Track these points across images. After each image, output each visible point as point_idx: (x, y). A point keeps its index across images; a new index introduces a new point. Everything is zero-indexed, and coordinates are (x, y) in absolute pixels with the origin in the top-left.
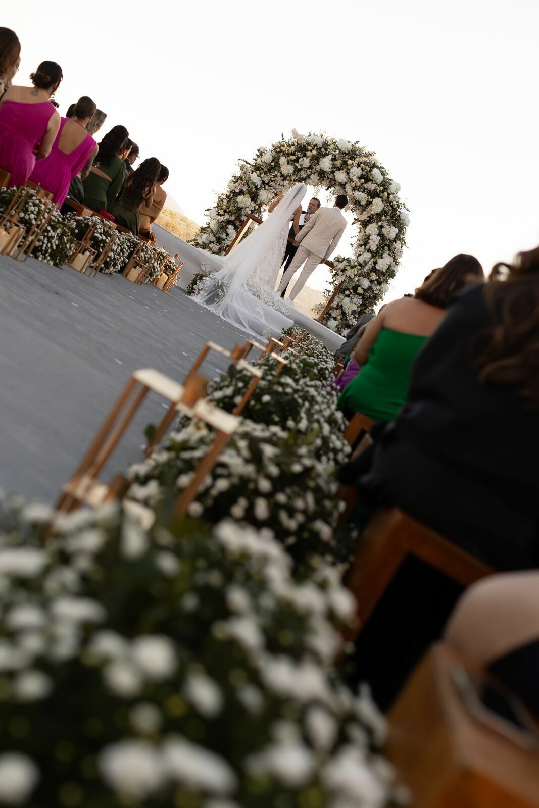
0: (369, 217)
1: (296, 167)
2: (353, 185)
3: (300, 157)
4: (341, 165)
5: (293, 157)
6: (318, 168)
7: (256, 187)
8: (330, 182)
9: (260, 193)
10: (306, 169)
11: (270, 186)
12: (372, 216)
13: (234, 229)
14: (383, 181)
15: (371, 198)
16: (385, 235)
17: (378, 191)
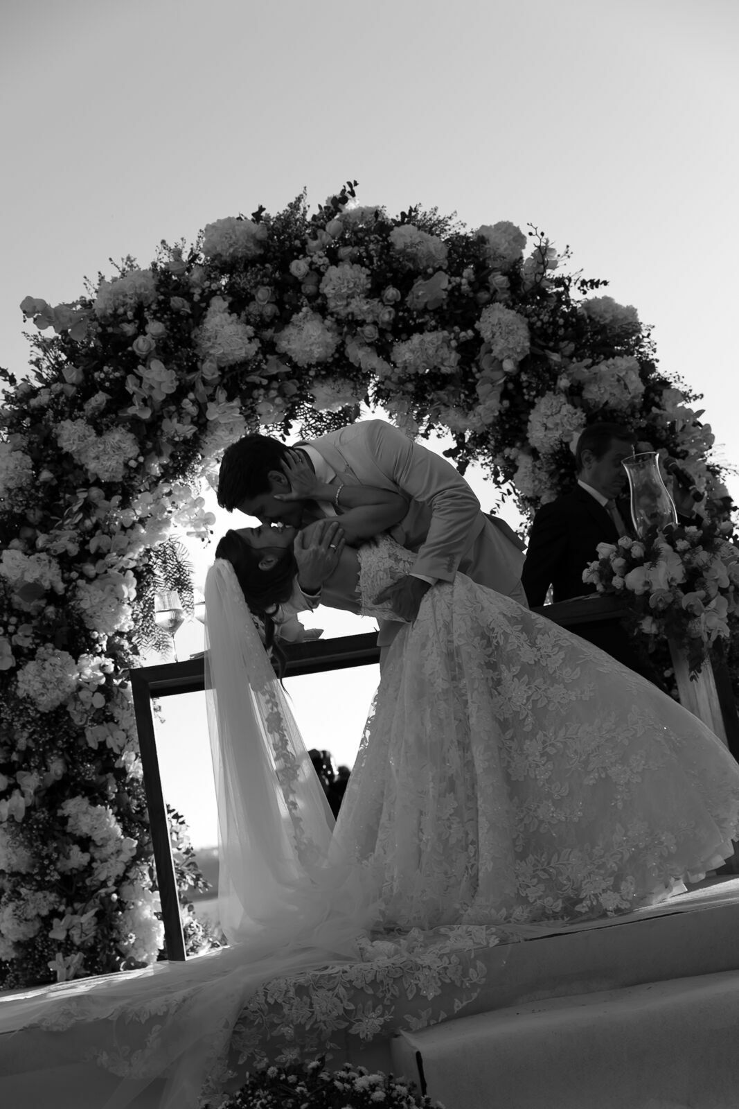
0: (505, 395)
1: (135, 425)
2: (370, 332)
3: (124, 379)
4: (279, 303)
5: (100, 399)
6: (209, 370)
7: (51, 596)
8: (282, 393)
9: (85, 605)
10: (173, 408)
11: (100, 555)
12: (511, 386)
13: (94, 803)
14: (449, 252)
15: (463, 329)
16: (612, 402)
17: (465, 288)
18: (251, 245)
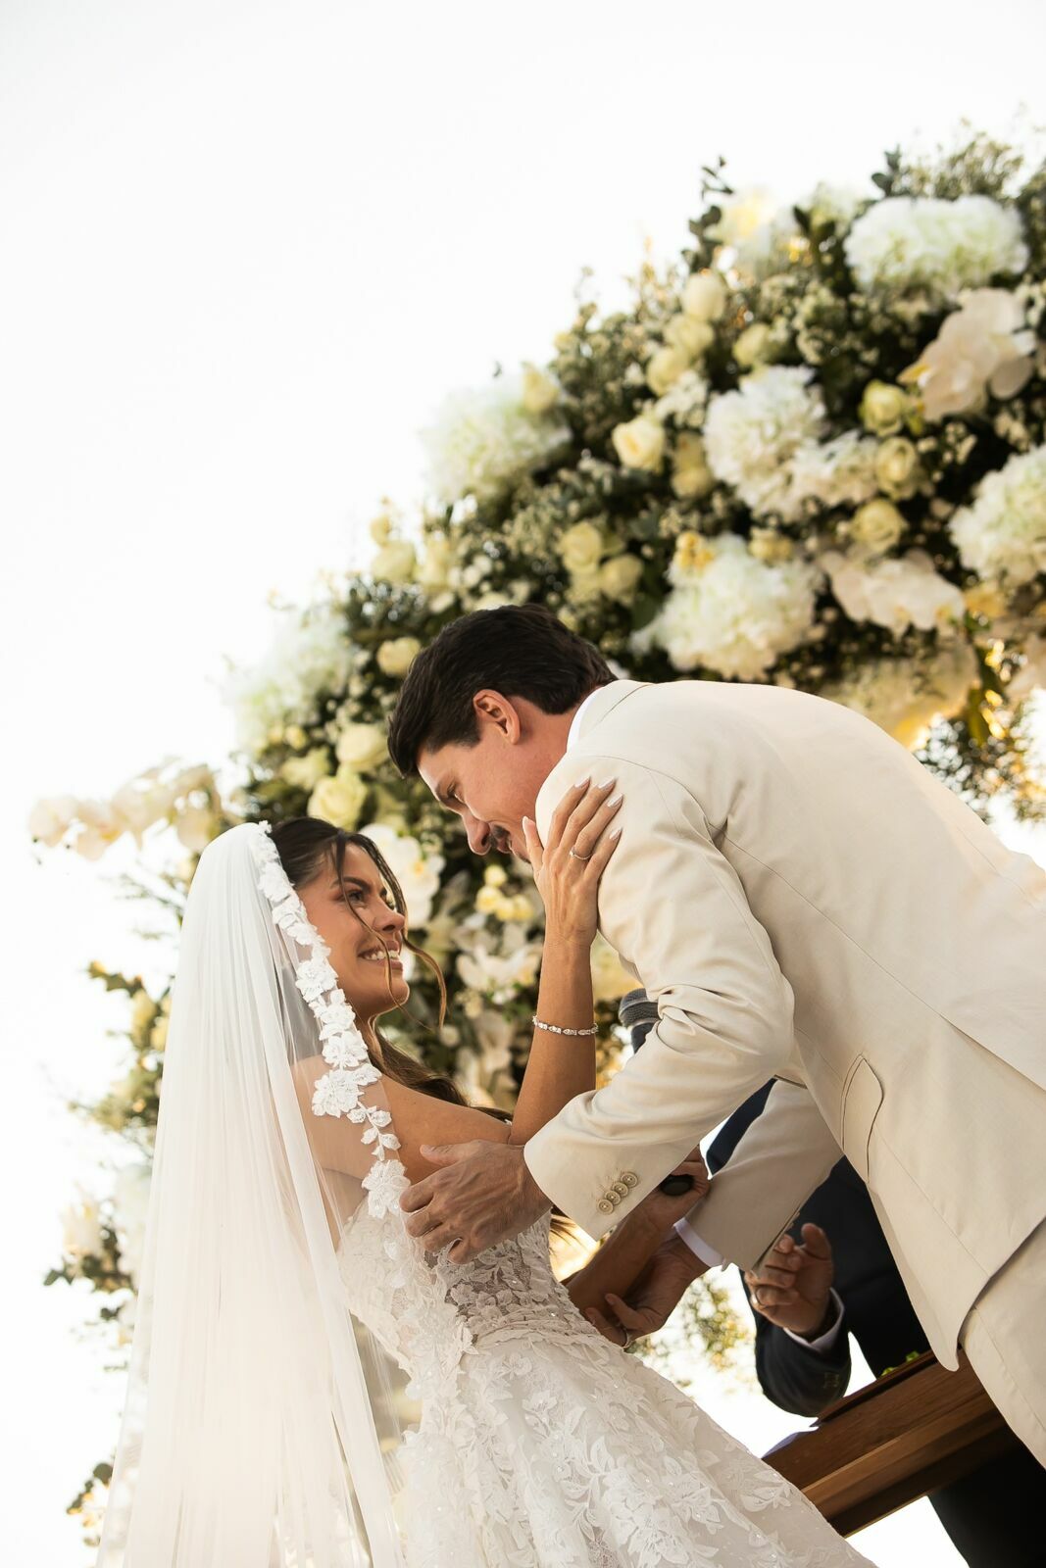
18: (526, 433)
